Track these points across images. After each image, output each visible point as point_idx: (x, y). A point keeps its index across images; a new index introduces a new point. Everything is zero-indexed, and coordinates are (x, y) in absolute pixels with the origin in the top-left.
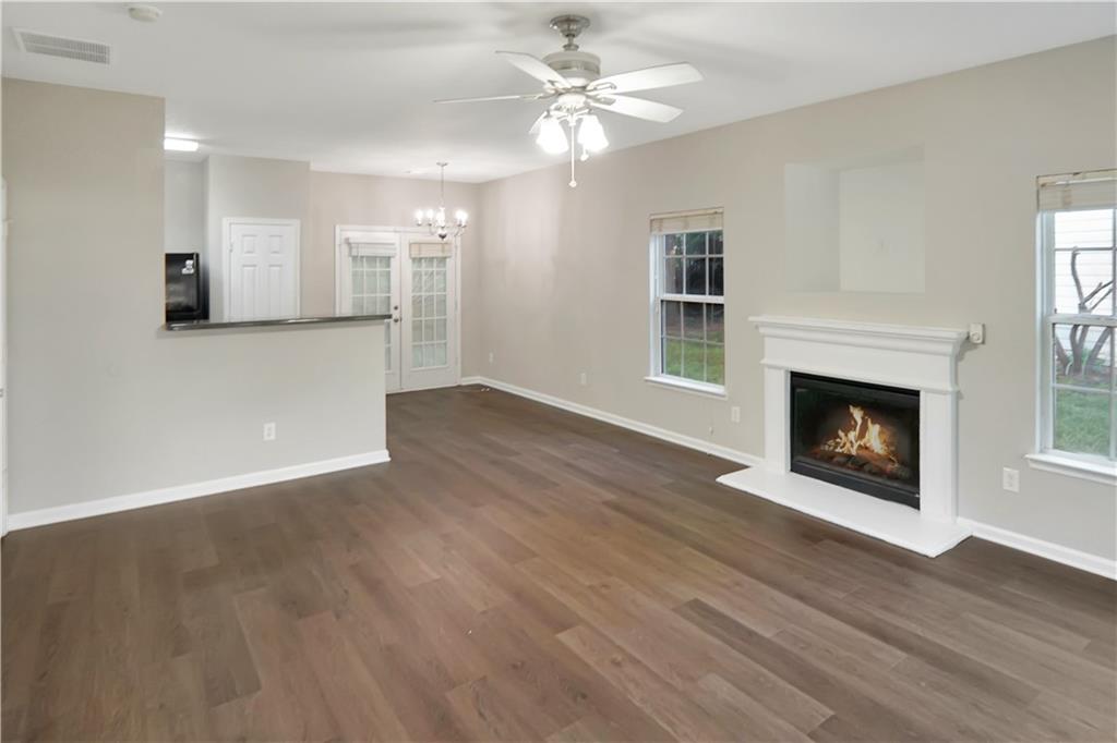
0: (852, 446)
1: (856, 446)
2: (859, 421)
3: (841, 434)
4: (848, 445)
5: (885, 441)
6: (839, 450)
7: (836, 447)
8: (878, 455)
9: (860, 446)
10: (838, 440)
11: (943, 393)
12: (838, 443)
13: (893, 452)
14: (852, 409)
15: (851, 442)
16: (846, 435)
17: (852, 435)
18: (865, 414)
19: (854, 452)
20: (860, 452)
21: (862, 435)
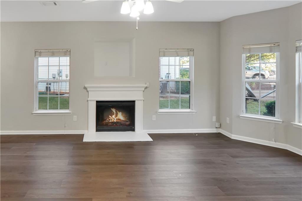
0: (114, 119)
1: (115, 119)
2: (115, 112)
3: (110, 116)
4: (113, 119)
5: (124, 116)
6: (110, 121)
7: (109, 121)
8: (123, 120)
9: (117, 119)
10: (110, 118)
11: (141, 100)
12: (110, 120)
13: (127, 119)
14: (112, 109)
15: (114, 118)
16: (112, 117)
17: (114, 116)
18: (116, 110)
19: (115, 121)
20: (117, 121)
21: (116, 116)
